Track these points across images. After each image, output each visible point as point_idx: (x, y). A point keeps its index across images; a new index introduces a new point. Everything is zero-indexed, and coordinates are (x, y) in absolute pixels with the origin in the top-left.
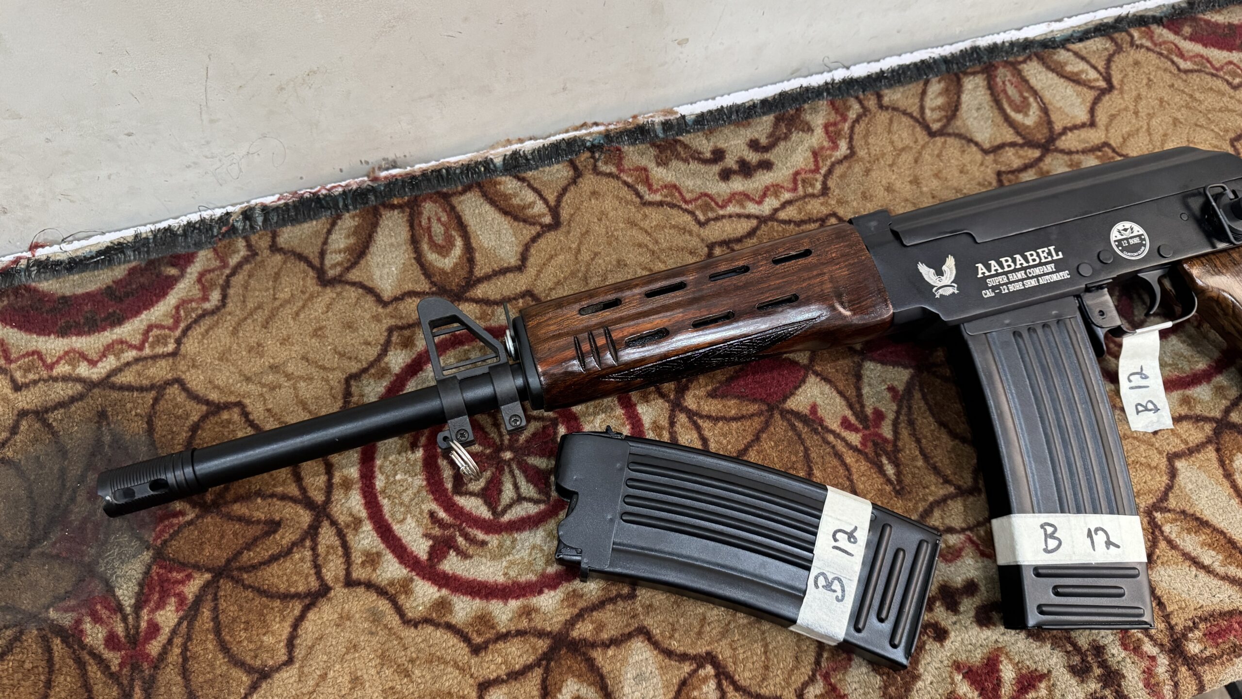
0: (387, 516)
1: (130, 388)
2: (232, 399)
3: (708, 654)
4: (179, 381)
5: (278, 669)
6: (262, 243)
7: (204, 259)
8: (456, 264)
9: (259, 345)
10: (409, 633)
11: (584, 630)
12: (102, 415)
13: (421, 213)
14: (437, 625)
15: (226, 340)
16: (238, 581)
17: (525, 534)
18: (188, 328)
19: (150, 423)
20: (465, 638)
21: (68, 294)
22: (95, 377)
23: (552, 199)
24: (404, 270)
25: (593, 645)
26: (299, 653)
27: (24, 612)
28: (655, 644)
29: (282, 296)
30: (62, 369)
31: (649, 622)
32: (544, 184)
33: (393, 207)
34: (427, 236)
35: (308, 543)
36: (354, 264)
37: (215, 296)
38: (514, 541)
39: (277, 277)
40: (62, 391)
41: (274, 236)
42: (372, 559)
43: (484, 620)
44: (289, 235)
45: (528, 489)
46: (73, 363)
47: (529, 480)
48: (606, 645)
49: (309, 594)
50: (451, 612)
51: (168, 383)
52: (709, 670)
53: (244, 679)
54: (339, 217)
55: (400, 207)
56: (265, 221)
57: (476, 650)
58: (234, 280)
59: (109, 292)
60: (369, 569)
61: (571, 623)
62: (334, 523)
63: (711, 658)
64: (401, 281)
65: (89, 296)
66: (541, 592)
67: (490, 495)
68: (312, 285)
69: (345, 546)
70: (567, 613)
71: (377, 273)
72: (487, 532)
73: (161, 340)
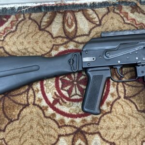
3: (114, 142)
6: (27, 16)
9: (23, 42)
11: (85, 129)
13: (66, 15)
14: (52, 119)
17: (76, 103)
18: (7, 35)
23: (100, 17)
25: (86, 133)
28: (101, 137)
31: (101, 131)
32: (99, 13)
33: (60, 13)
35: (26, 93)
37: (14, 28)
38: (73, 104)
42: (40, 100)
45: (78, 92)
47: (79, 90)
48: (89, 134)
49: (24, 105)
50: (55, 117)
55: (62, 13)
58: (19, 25)
60: (39, 102)
61: (83, 126)
62: (33, 89)
66: (77, 118)
67: (69, 92)
70: (82, 124)
71: (53, 29)
72: (67, 100)
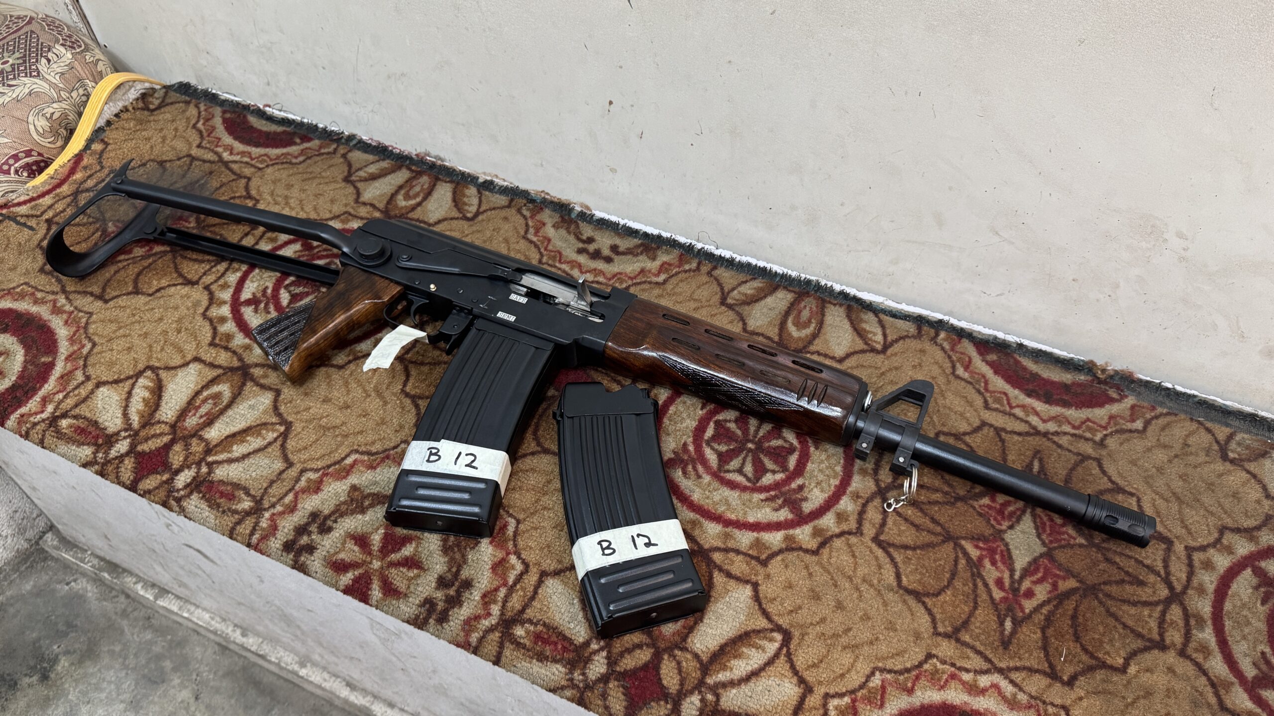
0: (251, 276)
1: (231, 170)
2: (258, 198)
4: (249, 179)
5: (143, 294)
7: (315, 143)
8: (406, 206)
10: (199, 319)
12: (211, 173)
15: (284, 176)
16: (175, 258)
19: (221, 186)
20: (214, 338)
21: (255, 125)
22: (226, 159)
24: (381, 195)
26: (158, 294)
27: (104, 217)
29: (324, 174)
30: (220, 150)
34: (407, 189)
36: (366, 180)
39: (332, 166)
40: (210, 156)
41: (350, 151)
43: (229, 337)
44: (357, 156)
46: (225, 150)
51: (245, 177)
52: (282, 429)
53: (130, 289)
54: (384, 160)
56: (355, 145)
57: (212, 344)
59: (267, 134)
63: (289, 425)
64: (374, 198)
65: (260, 131)
68: (340, 177)
69: (223, 275)
73: (262, 162)
